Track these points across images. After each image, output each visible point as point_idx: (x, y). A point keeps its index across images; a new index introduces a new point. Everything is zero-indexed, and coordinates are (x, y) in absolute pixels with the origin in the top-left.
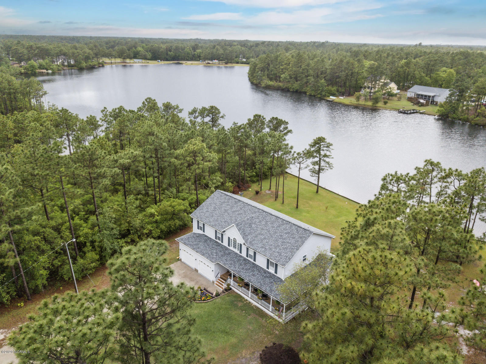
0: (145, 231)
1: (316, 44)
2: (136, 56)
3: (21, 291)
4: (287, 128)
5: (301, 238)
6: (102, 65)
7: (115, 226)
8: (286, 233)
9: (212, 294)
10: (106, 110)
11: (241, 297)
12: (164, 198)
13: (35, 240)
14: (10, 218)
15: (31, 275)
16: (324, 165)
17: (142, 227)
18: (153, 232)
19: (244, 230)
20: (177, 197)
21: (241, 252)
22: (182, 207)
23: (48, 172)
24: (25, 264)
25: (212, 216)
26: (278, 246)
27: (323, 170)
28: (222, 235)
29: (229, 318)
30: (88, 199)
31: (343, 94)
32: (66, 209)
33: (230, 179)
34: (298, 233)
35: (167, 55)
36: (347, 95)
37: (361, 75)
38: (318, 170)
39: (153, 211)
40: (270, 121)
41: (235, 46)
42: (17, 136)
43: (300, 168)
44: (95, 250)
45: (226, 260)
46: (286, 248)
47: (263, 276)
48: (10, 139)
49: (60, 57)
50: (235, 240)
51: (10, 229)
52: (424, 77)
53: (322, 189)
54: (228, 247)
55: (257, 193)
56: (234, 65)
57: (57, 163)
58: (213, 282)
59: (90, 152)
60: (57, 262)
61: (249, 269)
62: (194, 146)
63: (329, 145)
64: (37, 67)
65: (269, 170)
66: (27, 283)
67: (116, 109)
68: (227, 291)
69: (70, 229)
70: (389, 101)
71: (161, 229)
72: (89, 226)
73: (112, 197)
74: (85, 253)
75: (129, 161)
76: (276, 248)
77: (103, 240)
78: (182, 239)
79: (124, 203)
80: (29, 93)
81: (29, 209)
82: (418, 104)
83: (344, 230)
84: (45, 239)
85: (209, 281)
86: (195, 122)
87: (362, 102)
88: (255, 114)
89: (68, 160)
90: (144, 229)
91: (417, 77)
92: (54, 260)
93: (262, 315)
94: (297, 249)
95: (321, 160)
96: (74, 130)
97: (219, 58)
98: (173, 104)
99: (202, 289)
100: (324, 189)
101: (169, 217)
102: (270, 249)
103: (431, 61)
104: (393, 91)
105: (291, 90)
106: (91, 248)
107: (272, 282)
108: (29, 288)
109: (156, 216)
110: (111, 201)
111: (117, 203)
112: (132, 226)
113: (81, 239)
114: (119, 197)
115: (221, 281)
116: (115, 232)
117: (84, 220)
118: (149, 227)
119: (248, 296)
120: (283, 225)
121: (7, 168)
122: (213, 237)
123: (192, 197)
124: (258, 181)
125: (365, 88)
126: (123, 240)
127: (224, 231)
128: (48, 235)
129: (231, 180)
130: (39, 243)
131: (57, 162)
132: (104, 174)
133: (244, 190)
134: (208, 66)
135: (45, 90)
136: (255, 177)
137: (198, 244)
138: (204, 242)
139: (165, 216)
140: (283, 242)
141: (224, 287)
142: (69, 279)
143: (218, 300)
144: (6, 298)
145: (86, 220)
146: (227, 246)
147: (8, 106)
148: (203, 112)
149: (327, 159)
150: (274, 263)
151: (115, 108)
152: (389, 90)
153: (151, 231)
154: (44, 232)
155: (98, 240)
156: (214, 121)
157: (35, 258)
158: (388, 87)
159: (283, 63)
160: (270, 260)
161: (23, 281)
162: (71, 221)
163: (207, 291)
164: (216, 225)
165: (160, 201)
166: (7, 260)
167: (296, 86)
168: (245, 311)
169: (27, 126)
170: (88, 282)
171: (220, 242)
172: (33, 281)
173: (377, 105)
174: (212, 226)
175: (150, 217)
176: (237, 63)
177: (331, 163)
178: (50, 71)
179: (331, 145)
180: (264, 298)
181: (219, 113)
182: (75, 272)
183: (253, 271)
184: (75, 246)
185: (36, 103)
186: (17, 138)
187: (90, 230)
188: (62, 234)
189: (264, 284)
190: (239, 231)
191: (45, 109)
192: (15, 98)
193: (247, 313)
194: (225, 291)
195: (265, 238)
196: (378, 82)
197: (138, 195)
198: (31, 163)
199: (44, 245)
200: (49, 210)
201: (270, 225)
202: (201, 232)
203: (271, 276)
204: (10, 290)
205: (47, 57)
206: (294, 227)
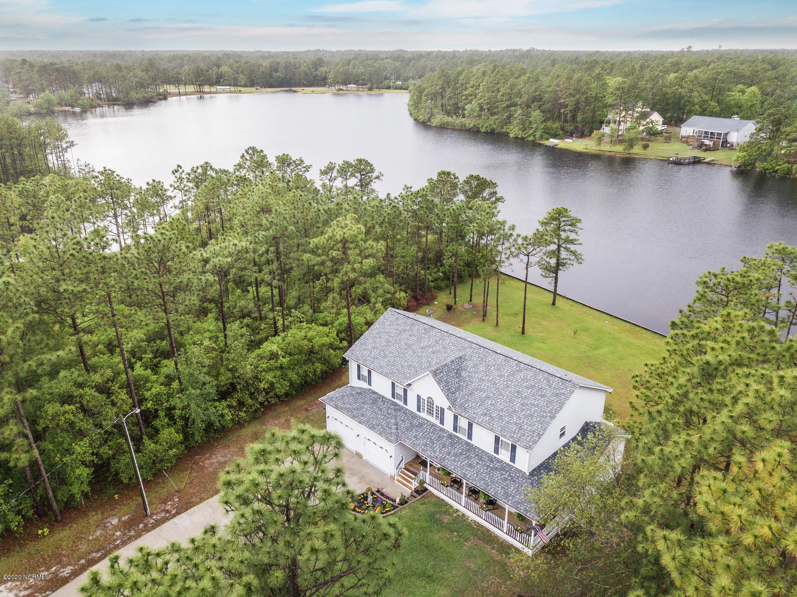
0: (262, 385)
1: (517, 53)
2: (219, 81)
3: (44, 505)
4: (495, 193)
5: (557, 395)
6: (164, 97)
7: (208, 378)
8: (527, 388)
9: (395, 501)
10: (181, 171)
11: (447, 504)
12: (290, 322)
13: (66, 412)
14: (16, 374)
15: (61, 479)
16: (566, 257)
17: (256, 377)
18: (277, 385)
19: (447, 382)
20: (313, 321)
21: (442, 422)
22: (326, 340)
23: (84, 286)
24: (49, 457)
25: (385, 356)
26: (515, 412)
27: (564, 265)
28: (405, 391)
29: (430, 549)
30: (157, 330)
31: (571, 135)
32: (118, 350)
33: (401, 285)
34: (550, 386)
35: (271, 77)
36: (579, 135)
37: (601, 101)
38: (554, 265)
39: (274, 348)
40: (467, 182)
41: (383, 59)
42: (25, 220)
43: (527, 265)
44: (175, 424)
45: (415, 437)
46: (531, 416)
47: (488, 466)
48: (12, 225)
49: (94, 85)
50: (430, 402)
51: (19, 398)
52: (707, 101)
53: (561, 298)
54: (418, 413)
55: (449, 308)
56: (382, 91)
57: (100, 270)
58: (392, 478)
59: (160, 247)
60: (106, 451)
61: (461, 454)
62: (344, 231)
63: (574, 223)
64: (56, 102)
65: (466, 268)
66: (54, 492)
67: (197, 168)
68: (420, 494)
69: (128, 386)
70: (651, 144)
71: (290, 381)
72: (162, 379)
73: (199, 323)
74: (157, 431)
75: (229, 260)
76: (510, 416)
77: (189, 405)
78: (331, 399)
79: (221, 335)
80: (43, 146)
81: (53, 357)
82: (701, 147)
83: (637, 379)
84: (84, 410)
85: (384, 474)
86: (331, 187)
87: (606, 148)
88: (439, 171)
89: (120, 261)
90: (261, 382)
91: (696, 101)
92: (100, 446)
93: (488, 538)
94: (552, 418)
95: (562, 249)
96: (126, 207)
97: (358, 81)
98: (294, 157)
99: (374, 490)
100: (565, 297)
101: (304, 357)
102: (501, 418)
103: (719, 73)
104: (658, 127)
105: (483, 130)
106: (166, 420)
107: (506, 479)
108: (57, 501)
109: (281, 358)
110: (198, 332)
111: (207, 334)
112: (238, 377)
113: (149, 405)
114: (210, 323)
115: (407, 475)
116: (211, 390)
117: (150, 368)
118: (269, 377)
119: (460, 504)
120: (520, 371)
121: (9, 283)
122: (389, 396)
123: (340, 321)
124: (447, 286)
125: (609, 122)
126: (224, 403)
127: (410, 385)
128: (88, 401)
129: (402, 288)
130: (72, 418)
131: (102, 267)
132: (188, 285)
133: (426, 304)
134: (339, 93)
135: (71, 140)
136: (442, 280)
137: (361, 408)
138: (372, 404)
139: (296, 356)
140: (523, 405)
141: (413, 487)
142: (130, 479)
143: (405, 511)
144: (15, 522)
145: (155, 368)
146: (414, 410)
147: (9, 168)
148: (346, 170)
149: (572, 247)
150: (509, 444)
151: (195, 166)
152: (651, 125)
153: (272, 384)
154: (81, 396)
155: (180, 405)
156: (364, 185)
157: (65, 446)
158: (648, 120)
159: (468, 86)
160: (501, 438)
161: (46, 489)
162: (129, 370)
163: (382, 494)
164: (392, 373)
165: (285, 328)
166: (15, 456)
167: (492, 122)
168: (458, 532)
169: (43, 202)
170: (164, 482)
171: (401, 403)
172: (65, 487)
173: (631, 151)
174: (386, 375)
175: (271, 359)
176: (389, 88)
177: (579, 252)
178: (78, 110)
179: (579, 221)
180: (491, 507)
181: (372, 170)
182: (141, 468)
183: (468, 458)
184: (138, 419)
185: (56, 162)
186: (25, 223)
187: (163, 387)
188: (113, 397)
189: (492, 482)
190: (439, 384)
191: (72, 171)
192: (21, 154)
193: (461, 537)
194: (415, 494)
195: (488, 397)
196: (630, 112)
197: (244, 318)
198: (53, 269)
199: (82, 420)
200: (88, 352)
201: (496, 373)
202: (364, 385)
203: (504, 467)
204: (22, 506)
205: (72, 86)
206: (541, 376)
